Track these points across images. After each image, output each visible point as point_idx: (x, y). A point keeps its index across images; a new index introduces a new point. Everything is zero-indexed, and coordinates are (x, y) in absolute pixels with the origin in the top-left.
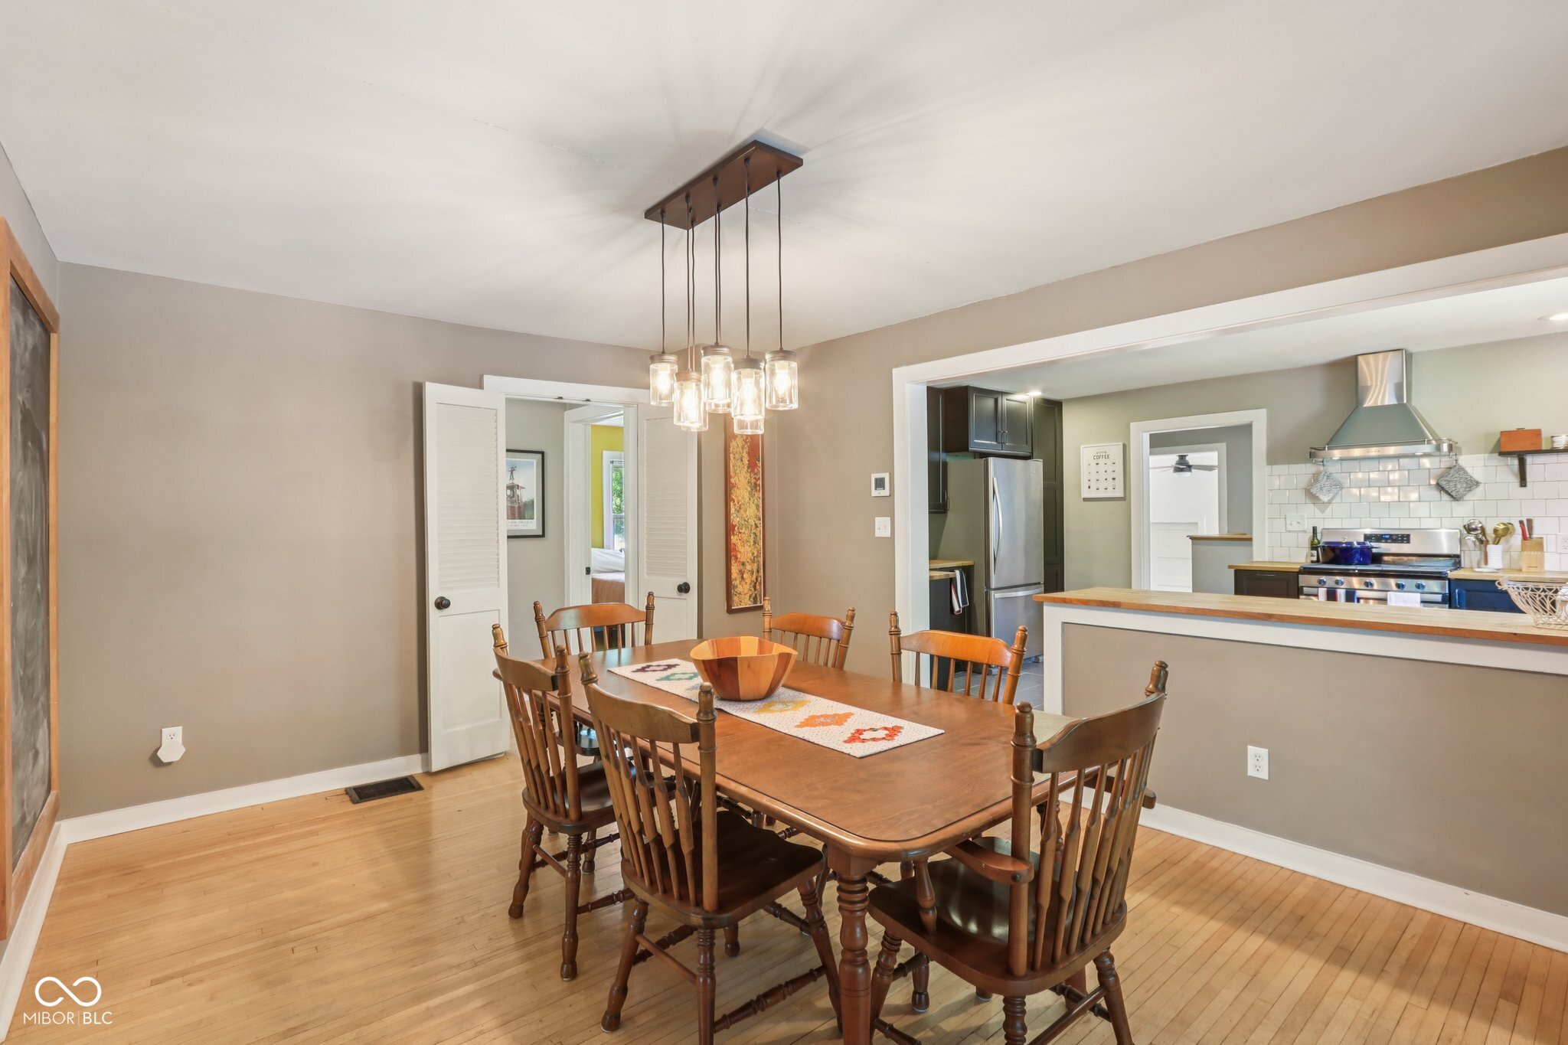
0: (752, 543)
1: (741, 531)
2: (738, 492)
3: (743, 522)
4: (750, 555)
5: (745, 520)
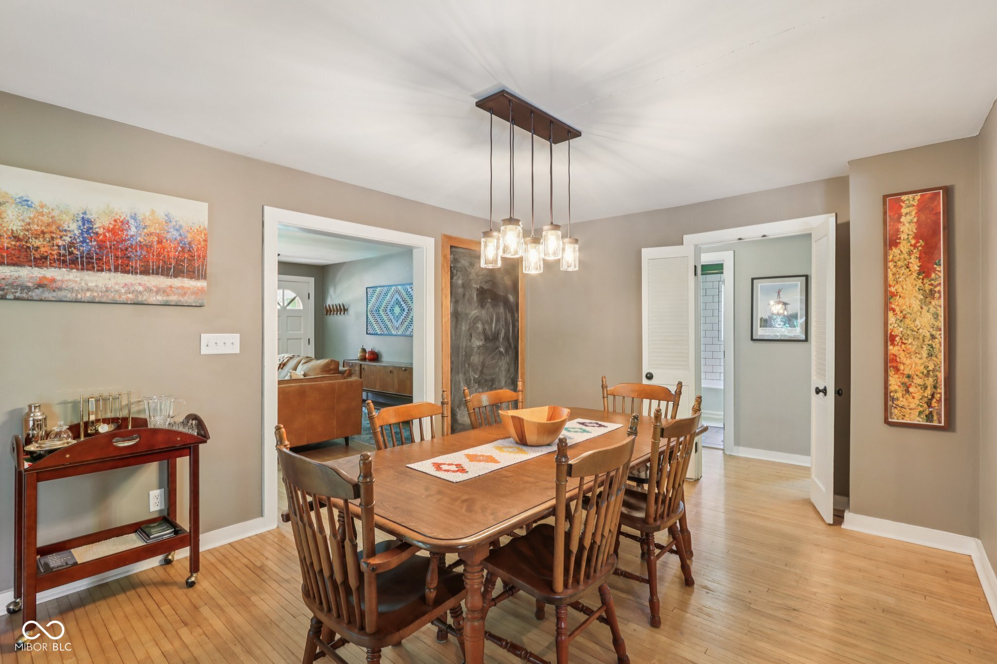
0: (925, 355)
1: (904, 341)
2: (901, 301)
3: (909, 332)
4: (922, 368)
5: (913, 331)
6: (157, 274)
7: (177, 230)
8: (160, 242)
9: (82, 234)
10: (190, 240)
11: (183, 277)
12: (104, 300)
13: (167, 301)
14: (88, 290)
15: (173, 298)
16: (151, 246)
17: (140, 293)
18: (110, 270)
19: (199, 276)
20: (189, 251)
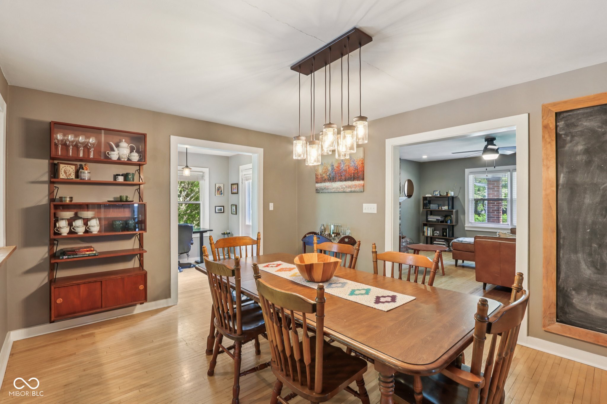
6: (348, 181)
7: (353, 162)
8: (349, 168)
9: (332, 170)
10: (357, 165)
11: (355, 180)
12: (336, 192)
13: (351, 191)
14: (333, 188)
15: (353, 189)
16: (347, 170)
17: (344, 188)
18: (337, 181)
19: (360, 179)
20: (357, 169)
